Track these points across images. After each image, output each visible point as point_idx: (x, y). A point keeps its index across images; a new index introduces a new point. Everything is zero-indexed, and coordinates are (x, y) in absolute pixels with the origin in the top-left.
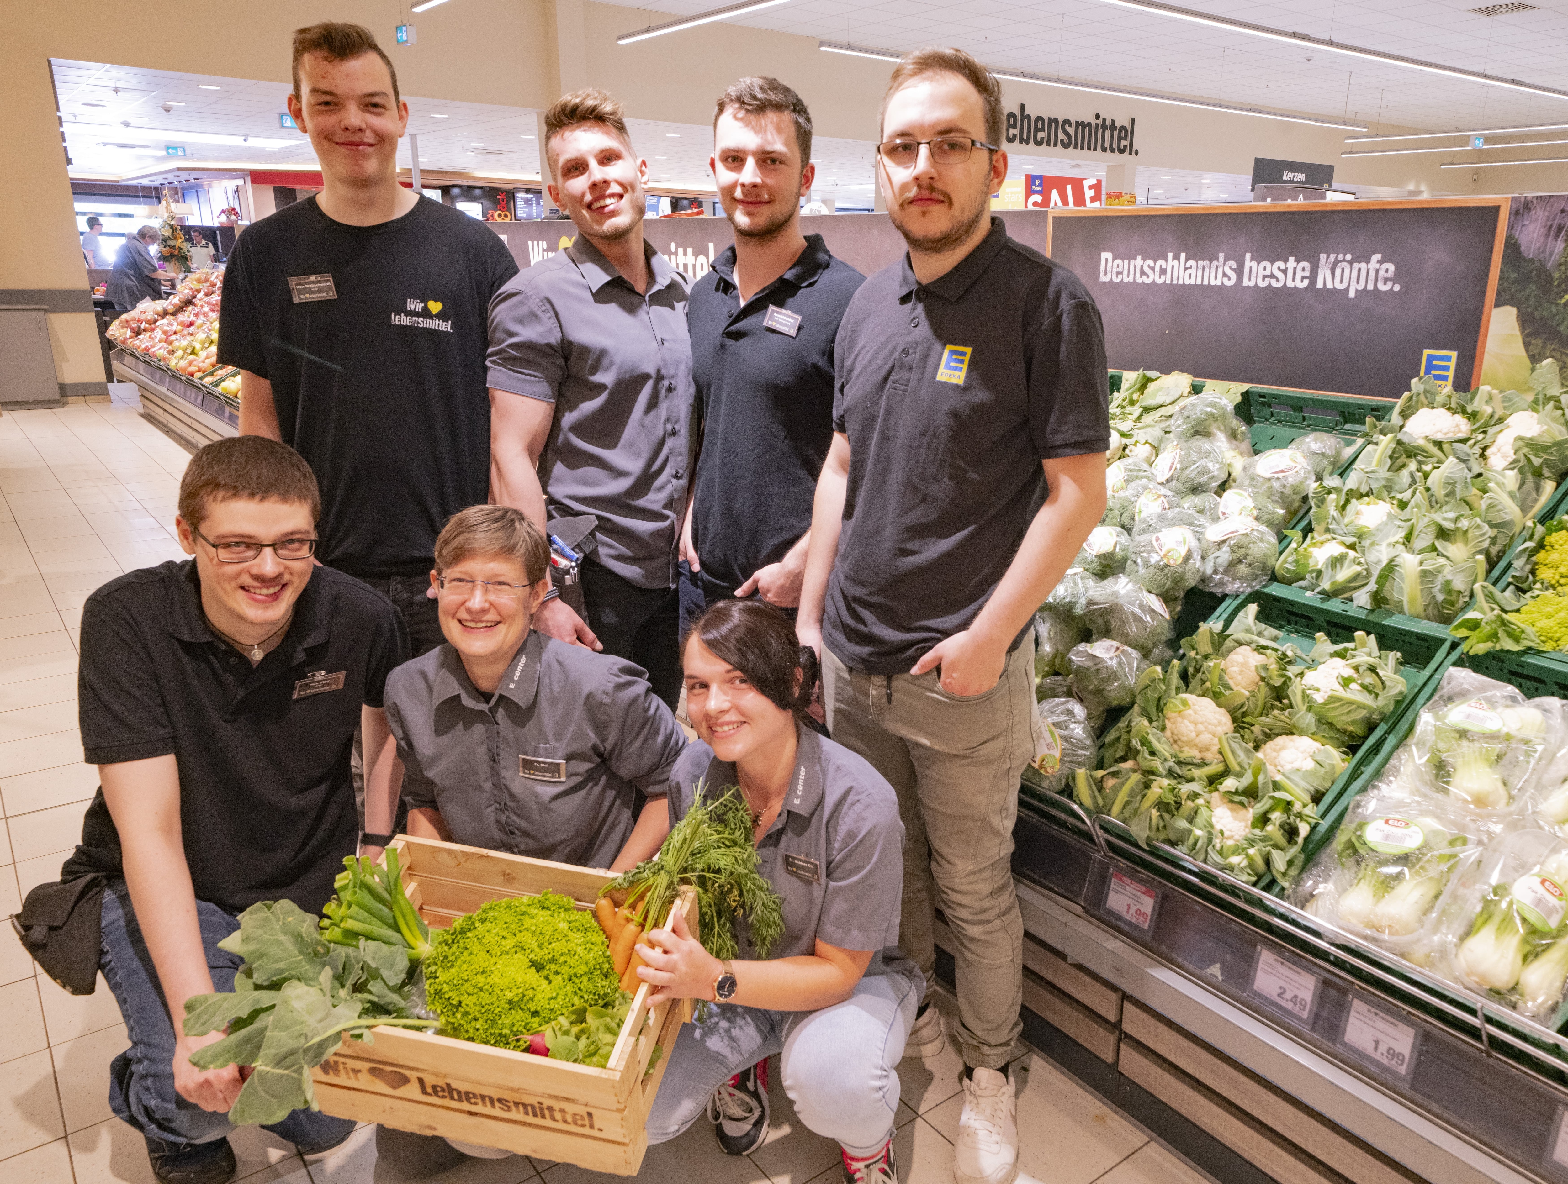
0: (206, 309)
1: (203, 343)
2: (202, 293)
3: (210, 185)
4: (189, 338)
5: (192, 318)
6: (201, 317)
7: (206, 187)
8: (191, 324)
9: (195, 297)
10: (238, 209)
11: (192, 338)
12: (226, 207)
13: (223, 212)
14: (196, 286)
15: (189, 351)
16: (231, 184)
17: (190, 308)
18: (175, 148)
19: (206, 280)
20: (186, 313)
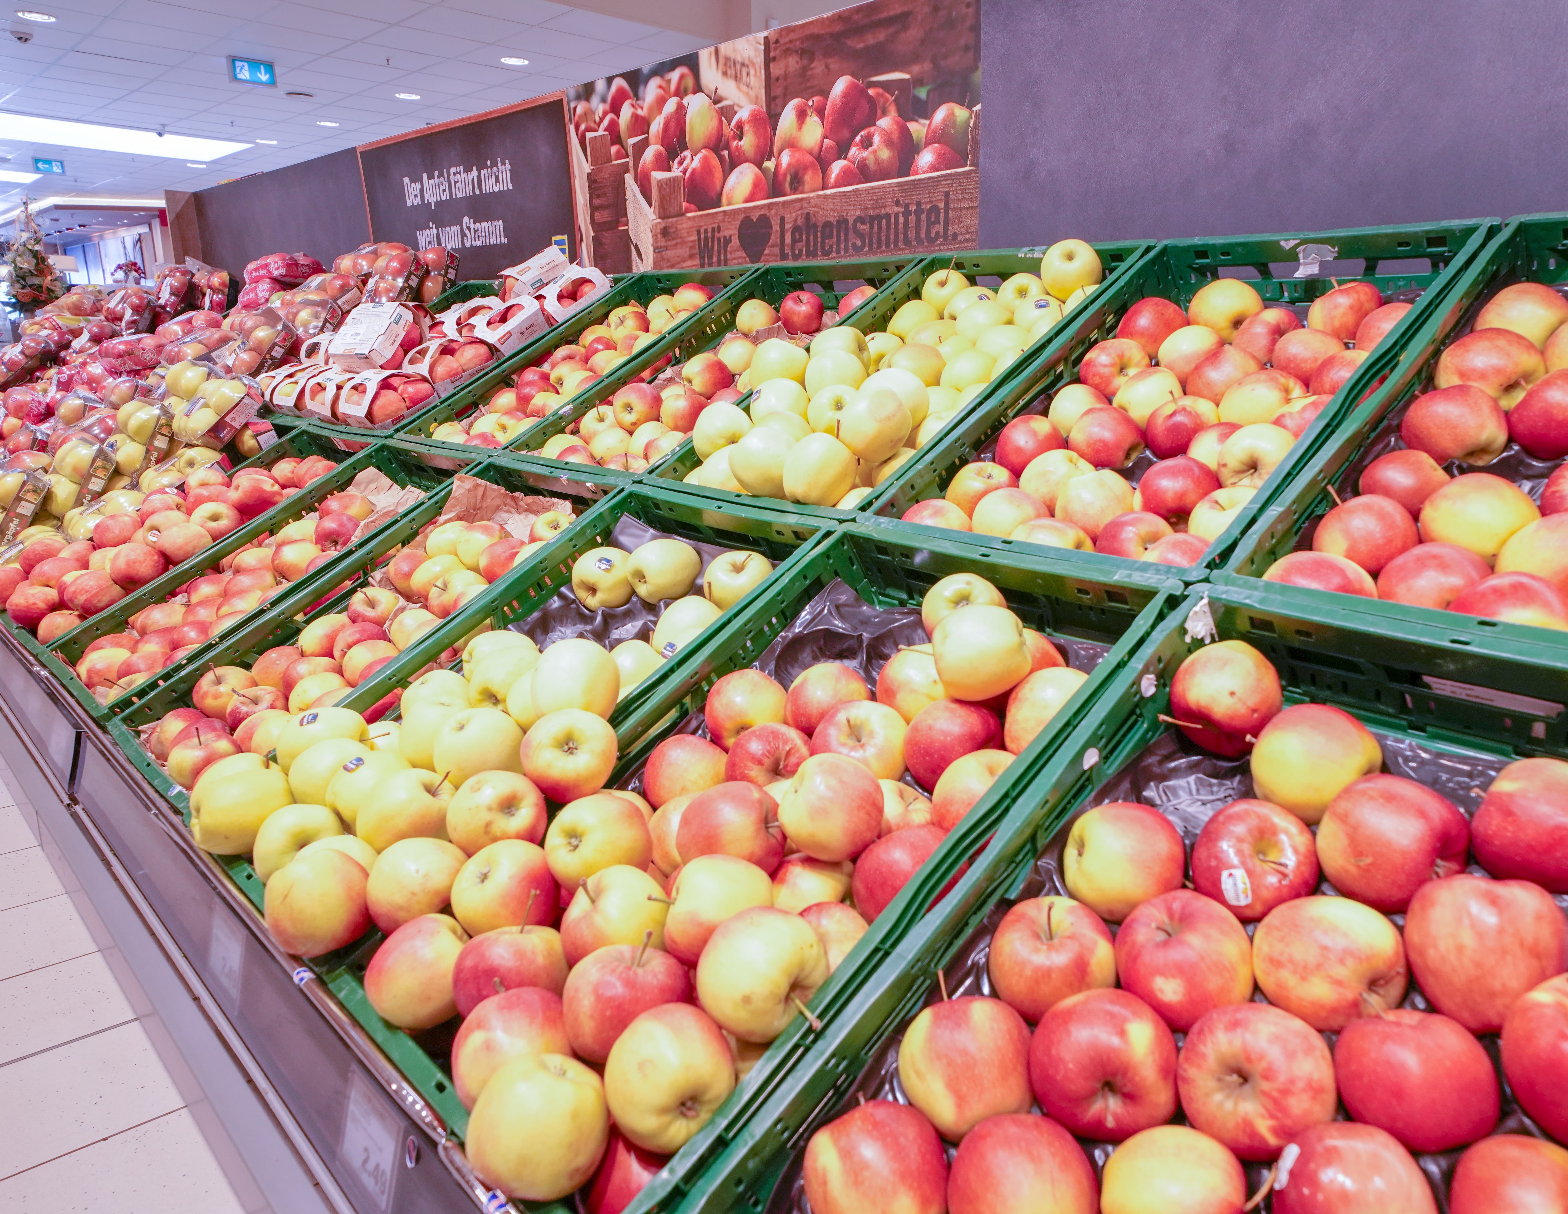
0: (96, 369)
1: (83, 478)
2: (85, 336)
3: (101, 238)
4: (32, 460)
5: (53, 394)
6: (83, 391)
7: (96, 241)
8: (49, 412)
9: (67, 346)
10: (140, 263)
11: (43, 459)
12: (122, 261)
13: (120, 267)
14: (67, 321)
15: (27, 509)
16: (129, 235)
17: (52, 372)
18: (48, 162)
19: (96, 310)
20: (39, 386)
